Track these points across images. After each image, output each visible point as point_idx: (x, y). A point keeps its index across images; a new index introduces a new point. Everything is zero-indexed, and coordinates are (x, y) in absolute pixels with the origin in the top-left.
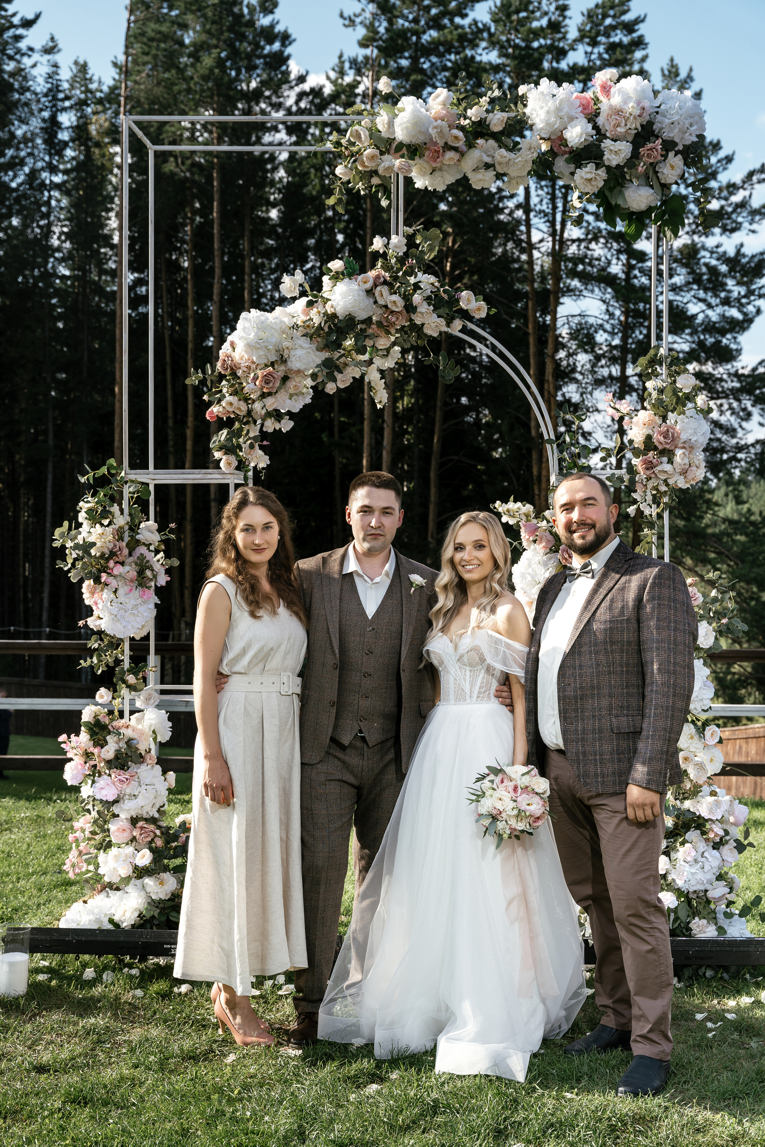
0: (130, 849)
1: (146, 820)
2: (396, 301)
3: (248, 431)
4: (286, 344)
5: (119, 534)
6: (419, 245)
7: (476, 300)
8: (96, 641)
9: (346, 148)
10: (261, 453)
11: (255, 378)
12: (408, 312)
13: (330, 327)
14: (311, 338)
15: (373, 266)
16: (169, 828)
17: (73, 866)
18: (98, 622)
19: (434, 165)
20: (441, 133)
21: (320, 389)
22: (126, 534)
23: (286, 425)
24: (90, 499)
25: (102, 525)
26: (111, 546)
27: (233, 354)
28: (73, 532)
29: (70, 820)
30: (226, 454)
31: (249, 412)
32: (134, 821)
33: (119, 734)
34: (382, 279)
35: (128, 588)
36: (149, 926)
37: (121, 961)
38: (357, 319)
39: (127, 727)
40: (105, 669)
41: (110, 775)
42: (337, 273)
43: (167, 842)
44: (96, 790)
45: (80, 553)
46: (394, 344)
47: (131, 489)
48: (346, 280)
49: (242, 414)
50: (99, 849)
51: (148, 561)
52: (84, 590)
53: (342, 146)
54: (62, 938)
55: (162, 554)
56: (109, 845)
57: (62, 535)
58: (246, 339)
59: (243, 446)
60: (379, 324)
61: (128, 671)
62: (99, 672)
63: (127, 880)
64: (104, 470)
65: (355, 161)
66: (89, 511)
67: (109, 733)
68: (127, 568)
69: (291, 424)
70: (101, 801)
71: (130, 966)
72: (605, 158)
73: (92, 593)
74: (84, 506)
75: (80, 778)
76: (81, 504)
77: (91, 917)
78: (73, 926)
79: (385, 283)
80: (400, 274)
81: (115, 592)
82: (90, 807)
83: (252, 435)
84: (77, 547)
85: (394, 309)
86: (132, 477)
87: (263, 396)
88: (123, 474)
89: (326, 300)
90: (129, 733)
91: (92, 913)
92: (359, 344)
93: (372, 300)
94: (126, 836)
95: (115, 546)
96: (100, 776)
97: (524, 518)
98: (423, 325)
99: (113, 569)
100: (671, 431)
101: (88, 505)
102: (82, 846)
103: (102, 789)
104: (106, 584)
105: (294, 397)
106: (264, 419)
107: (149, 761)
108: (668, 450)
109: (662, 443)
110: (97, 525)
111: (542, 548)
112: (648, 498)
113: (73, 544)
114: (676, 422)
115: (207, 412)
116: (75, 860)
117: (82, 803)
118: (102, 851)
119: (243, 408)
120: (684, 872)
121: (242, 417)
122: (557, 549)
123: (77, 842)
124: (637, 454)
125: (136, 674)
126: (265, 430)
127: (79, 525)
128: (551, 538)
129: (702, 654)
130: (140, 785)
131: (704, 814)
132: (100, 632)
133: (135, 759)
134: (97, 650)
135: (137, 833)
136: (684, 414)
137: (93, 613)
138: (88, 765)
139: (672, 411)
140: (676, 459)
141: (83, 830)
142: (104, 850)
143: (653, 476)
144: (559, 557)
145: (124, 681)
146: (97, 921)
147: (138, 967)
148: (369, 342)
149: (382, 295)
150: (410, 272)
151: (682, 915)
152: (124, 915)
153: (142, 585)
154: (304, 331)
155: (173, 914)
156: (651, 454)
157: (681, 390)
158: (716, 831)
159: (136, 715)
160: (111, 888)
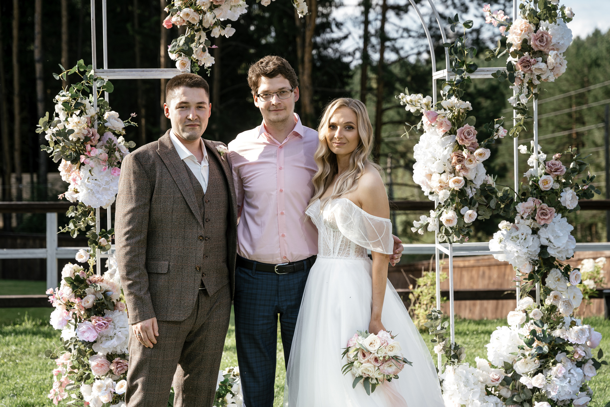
0: (109, 381)
1: (119, 356)
3: (200, 37)
5: (91, 123)
8: (73, 211)
10: (209, 55)
17: (55, 394)
18: (76, 196)
22: (96, 123)
23: (229, 32)
24: (64, 93)
26: (86, 132)
28: (54, 122)
29: (57, 358)
30: (181, 55)
31: (201, 22)
32: (110, 357)
33: (96, 287)
35: (103, 167)
39: (102, 281)
40: (79, 233)
41: (91, 321)
44: (78, 334)
45: (60, 138)
47: (98, 85)
50: (79, 381)
51: (115, 145)
52: (60, 168)
55: (121, 138)
56: (88, 377)
57: (44, 125)
59: (195, 50)
61: (100, 235)
62: (75, 236)
64: (75, 69)
66: (65, 103)
67: (87, 286)
68: (99, 151)
69: (233, 31)
70: (83, 342)
73: (69, 171)
75: (64, 324)
76: (57, 97)
81: (90, 171)
82: (72, 347)
83: (203, 40)
84: (59, 133)
86: (99, 75)
87: (213, 7)
88: (92, 72)
90: (105, 286)
94: (105, 369)
95: (89, 132)
96: (80, 322)
97: (425, 107)
99: (89, 152)
100: (545, 36)
101: (64, 98)
102: (63, 379)
103: (84, 332)
104: (83, 164)
105: (233, 8)
106: (213, 28)
107: (120, 308)
108: (541, 52)
109: (537, 46)
110: (74, 115)
111: (441, 131)
112: (525, 90)
113: (54, 130)
114: (547, 29)
115: (165, 21)
116: (57, 390)
117: (66, 344)
118: (83, 382)
119: (195, 18)
120: (557, 385)
121: (194, 25)
122: (452, 132)
123: (59, 374)
124: (514, 54)
125: (107, 237)
126: (212, 35)
127: (57, 115)
128: (449, 123)
129: (567, 214)
130: (115, 328)
131: (572, 339)
132: (76, 204)
133: (110, 307)
134: (73, 218)
135: (112, 367)
136: (556, 22)
137: (69, 187)
138: (71, 313)
139: (544, 20)
140: (551, 59)
141: (64, 365)
142: (85, 381)
143: (529, 72)
144: (457, 138)
145: (97, 243)
153: (111, 164)
156: (526, 54)
157: (550, 3)
158: (580, 353)
159: (110, 271)
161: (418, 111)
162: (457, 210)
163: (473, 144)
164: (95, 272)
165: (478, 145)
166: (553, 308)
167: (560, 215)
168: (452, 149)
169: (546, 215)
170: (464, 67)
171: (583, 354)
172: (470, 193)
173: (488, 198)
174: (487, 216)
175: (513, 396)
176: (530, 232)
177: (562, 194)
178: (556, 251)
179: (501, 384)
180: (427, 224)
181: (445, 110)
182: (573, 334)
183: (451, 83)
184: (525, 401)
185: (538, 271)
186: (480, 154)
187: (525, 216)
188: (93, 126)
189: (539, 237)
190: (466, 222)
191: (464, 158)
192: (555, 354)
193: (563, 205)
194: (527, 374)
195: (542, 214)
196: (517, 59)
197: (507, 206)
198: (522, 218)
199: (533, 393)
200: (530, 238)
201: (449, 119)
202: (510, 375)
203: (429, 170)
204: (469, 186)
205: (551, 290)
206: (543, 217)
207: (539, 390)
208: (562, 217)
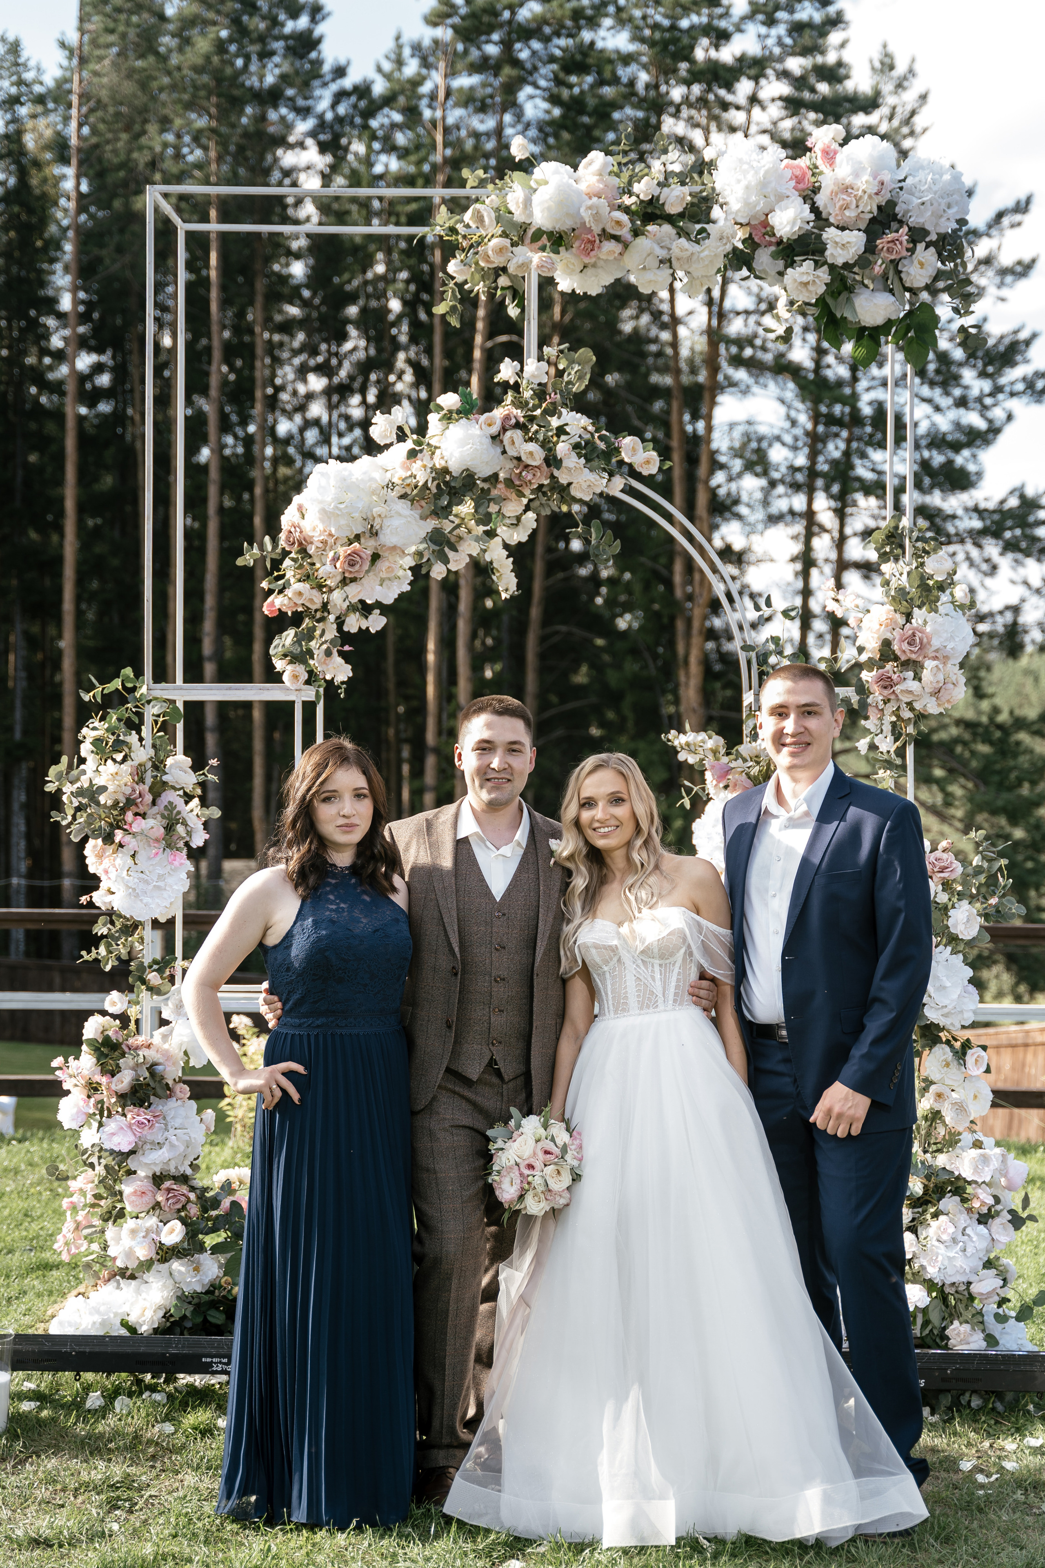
0: (152, 1221)
1: (174, 1178)
2: (533, 452)
3: (325, 630)
4: (376, 510)
5: (139, 776)
6: (564, 370)
7: (645, 449)
8: (104, 925)
9: (464, 237)
10: (340, 660)
11: (336, 559)
12: (549, 466)
13: (438, 486)
14: (412, 501)
15: (499, 402)
16: (206, 1189)
17: (67, 1244)
18: (109, 898)
19: (587, 260)
20: (597, 216)
21: (424, 571)
22: (148, 776)
23: (376, 623)
24: (97, 724)
25: (114, 760)
26: (128, 791)
27: (302, 523)
28: (75, 772)
29: (67, 1178)
30: (291, 662)
31: (325, 607)
32: (158, 1180)
33: (138, 1056)
34: (513, 421)
35: (154, 850)
36: (178, 1330)
37: (139, 1382)
38: (479, 475)
39: (148, 1047)
40: (116, 963)
41: (124, 1115)
42: (450, 412)
43: (205, 1210)
44: (104, 1137)
45: (85, 801)
46: (527, 508)
47: (156, 711)
48: (464, 421)
49: (313, 607)
50: (106, 1220)
51: (179, 813)
52: (86, 852)
53: (457, 233)
54: (56, 1348)
55: (196, 801)
56: (121, 1214)
57: (59, 777)
58: (321, 502)
59: (316, 652)
60: (509, 483)
61: (149, 967)
62: (108, 968)
63: (147, 1265)
64: (117, 684)
65: (475, 254)
66: (97, 742)
67: (123, 1055)
68: (150, 822)
69: (383, 621)
70: (112, 1152)
71: (153, 1389)
72: (828, 253)
73: (100, 856)
74: (88, 734)
75: (81, 1119)
76: (85, 731)
77: (97, 1318)
78: (69, 1331)
79: (518, 425)
80: (538, 412)
81: (133, 856)
82: (94, 1160)
83: (329, 636)
84: (80, 793)
85: (530, 462)
86: (157, 693)
87: (345, 582)
88: (144, 690)
89: (433, 449)
90: (151, 1055)
91: (98, 1312)
92: (481, 510)
93: (499, 450)
94: (148, 1200)
95: (134, 790)
96: (109, 1116)
97: (711, 756)
98: (570, 484)
99: (131, 824)
100: (918, 634)
101: (95, 733)
102: (81, 1216)
103: (113, 1134)
104: (121, 845)
105: (387, 582)
106: (346, 615)
107: (178, 1095)
108: (915, 662)
109: (906, 652)
110: (109, 762)
112: (887, 728)
113: (75, 787)
114: (925, 622)
115: (265, 604)
116: (70, 1236)
117: (84, 1154)
118: (110, 1223)
119: (316, 599)
120: (937, 1255)
121: (315, 611)
123: (75, 1209)
125: (160, 971)
126: (346, 629)
127: (82, 761)
129: (961, 947)
130: (167, 1130)
131: (968, 1174)
132: (111, 913)
133: (159, 1091)
134: (106, 937)
135: (161, 1197)
136: (936, 611)
137: (101, 885)
138: (92, 1100)
139: (920, 607)
140: (926, 674)
141: (83, 1192)
142: (114, 1222)
143: (893, 697)
145: (144, 981)
146: (103, 1323)
147: (164, 1390)
148: (493, 508)
149: (513, 443)
150: (552, 411)
151: (935, 1318)
152: (143, 1315)
153: (170, 846)
154: (403, 492)
155: (213, 1312)
156: (889, 666)
157: (931, 577)
158: (983, 1198)
159: (163, 1029)
160: (123, 1276)
161: (700, 761)
164: (138, 1031)
166: (935, 1116)
167: (949, 949)
171: (989, 1201)
177: (952, 913)
178: (940, 1012)
181: (745, 760)
182: (967, 1162)
188: (142, 780)
192: (939, 1200)
193: (952, 930)
196: (874, 675)
201: (752, 778)
205: (932, 1083)
208: (954, 952)
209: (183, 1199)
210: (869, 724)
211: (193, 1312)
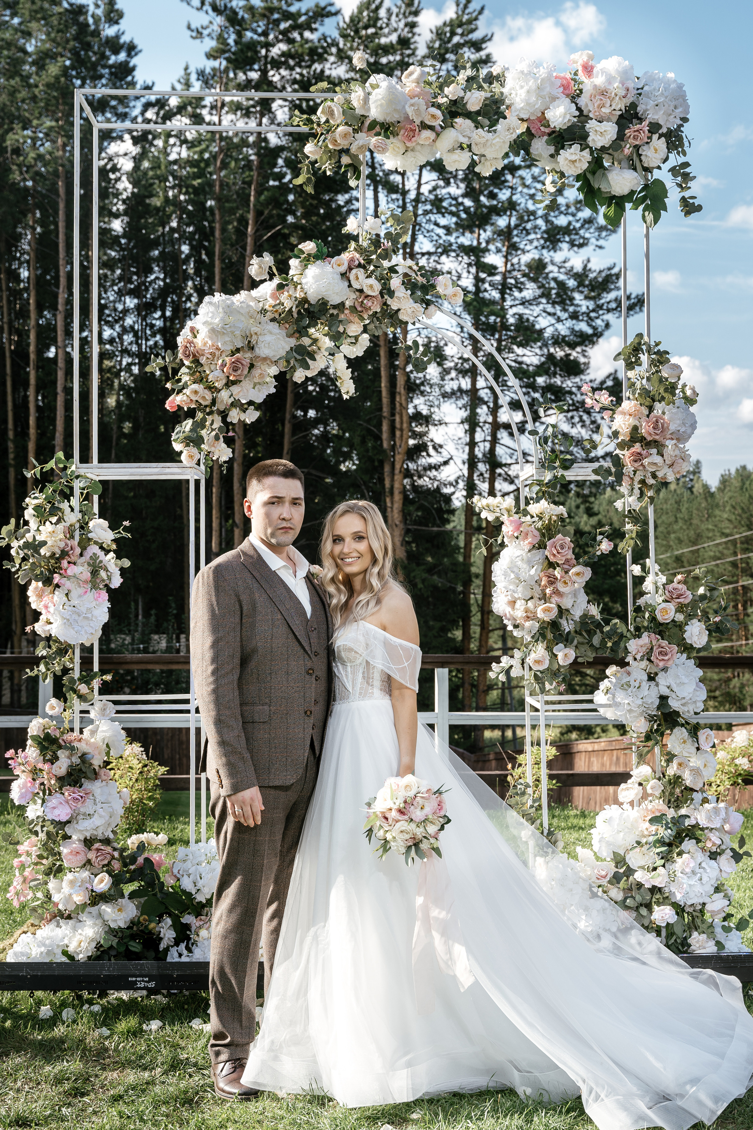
0: (85, 874)
1: (100, 841)
2: (372, 285)
3: (213, 421)
4: (254, 329)
5: (70, 534)
7: (453, 285)
8: (44, 648)
9: (318, 125)
10: (224, 445)
11: (224, 365)
12: (382, 297)
13: (299, 311)
14: (279, 323)
15: (345, 249)
16: (125, 849)
17: (17, 894)
18: (48, 627)
19: (408, 145)
20: (418, 111)
21: (288, 377)
22: (77, 534)
23: (251, 416)
24: (36, 495)
25: (51, 522)
26: (62, 545)
27: (195, 340)
28: (21, 531)
29: (18, 843)
30: (188, 445)
31: (214, 402)
32: (88, 843)
33: (72, 749)
34: (357, 263)
35: (83, 590)
36: (107, 957)
37: (79, 997)
38: (331, 303)
39: (80, 740)
41: (62, 793)
42: (309, 255)
43: (125, 865)
44: (47, 810)
45: (29, 553)
46: (365, 330)
47: (82, 485)
48: (319, 262)
49: (205, 403)
50: (47, 874)
51: (101, 562)
52: (30, 593)
53: (312, 123)
54: (14, 973)
55: (111, 555)
56: (60, 869)
57: (10, 534)
58: (211, 324)
59: (207, 437)
60: (353, 309)
61: (79, 679)
62: (47, 682)
63: (83, 907)
64: (52, 465)
65: (325, 139)
66: (37, 508)
67: (60, 747)
68: (80, 569)
69: (257, 415)
70: (53, 822)
71: (90, 1002)
72: (590, 139)
73: (40, 596)
74: (32, 501)
75: (28, 797)
76: (27, 500)
77: (43, 949)
78: (23, 959)
79: (360, 266)
81: (67, 595)
82: (38, 828)
83: (216, 425)
84: (27, 545)
85: (370, 293)
86: (81, 472)
87: (229, 384)
88: (73, 468)
89: (295, 284)
90: (82, 747)
91: (44, 945)
92: (333, 329)
93: (346, 284)
94: (81, 859)
95: (67, 545)
96: (50, 794)
97: (506, 514)
98: (399, 310)
99: (66, 570)
100: (661, 422)
101: (36, 501)
102: (27, 872)
103: (54, 808)
104: (58, 586)
105: (258, 386)
106: (229, 410)
107: (104, 777)
108: (656, 441)
109: (650, 434)
110: (48, 523)
111: (526, 544)
112: (637, 492)
113: (21, 542)
114: (664, 413)
115: (167, 402)
116: (19, 887)
117: (30, 824)
118: (52, 876)
119: (207, 397)
120: (684, 884)
121: (206, 406)
122: (541, 546)
123: (22, 867)
124: (621, 446)
125: (88, 683)
126: (229, 420)
127: (26, 523)
128: (537, 533)
129: (694, 654)
130: (95, 804)
131: (703, 822)
132: (49, 639)
133: (89, 775)
134: (45, 657)
135: (92, 855)
136: (675, 404)
137: (41, 617)
138: (36, 782)
139: (660, 401)
140: (667, 451)
141: (28, 854)
142: (55, 876)
143: (641, 468)
144: (547, 553)
145: (75, 691)
146: (49, 953)
147: (98, 1003)
148: (341, 329)
149: (357, 278)
150: (386, 255)
151: (678, 930)
152: (79, 945)
153: (94, 586)
154: (272, 316)
155: (132, 943)
156: (638, 445)
157: (667, 379)
158: (713, 840)
159: (90, 727)
160: (62, 917)
161: (497, 518)
162: (549, 649)
163: (567, 561)
164: (72, 730)
165: (574, 562)
166: (677, 780)
167: (685, 655)
168: (540, 567)
169: (666, 654)
170: (557, 464)
171: (719, 842)
172: (567, 626)
173: (591, 633)
174: (591, 656)
175: (626, 899)
176: (646, 677)
177: (687, 628)
178: (680, 703)
179: (610, 882)
180: (511, 667)
181: (532, 517)
182: (703, 814)
183: (540, 483)
184: (641, 905)
185: (657, 731)
186: (578, 574)
187: (638, 657)
189: (657, 685)
190: (561, 663)
191: (556, 579)
192: (681, 843)
193: (689, 641)
194: (643, 868)
195: (660, 653)
196: (625, 452)
197: (616, 644)
198: (635, 659)
199: (652, 894)
200: (645, 685)
201: (538, 529)
202: (622, 871)
203: (512, 596)
204: (564, 618)
205: (674, 756)
206: (661, 658)
207: (660, 890)
208: (689, 658)
209: (109, 857)
210: (624, 489)
211: (118, 943)
